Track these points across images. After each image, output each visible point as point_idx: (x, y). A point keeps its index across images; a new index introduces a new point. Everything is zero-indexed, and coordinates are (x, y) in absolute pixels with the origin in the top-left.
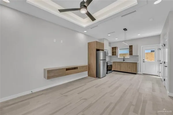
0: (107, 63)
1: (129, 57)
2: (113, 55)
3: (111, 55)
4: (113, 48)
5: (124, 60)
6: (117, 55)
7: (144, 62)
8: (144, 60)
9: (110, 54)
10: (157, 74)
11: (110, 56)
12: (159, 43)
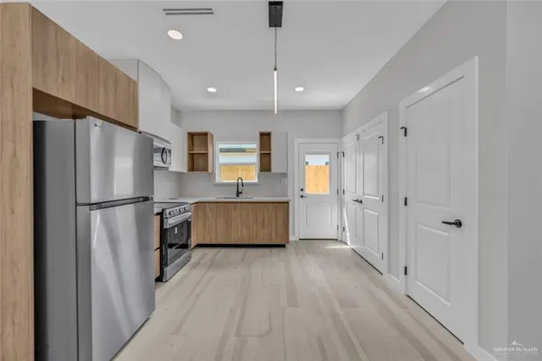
0: (161, 214)
1: (256, 181)
2: (192, 168)
3: (184, 170)
4: (192, 136)
5: (238, 193)
6: (210, 171)
7: (302, 197)
8: (302, 190)
9: (178, 162)
10: (333, 234)
11: (180, 175)
12: (341, 134)
